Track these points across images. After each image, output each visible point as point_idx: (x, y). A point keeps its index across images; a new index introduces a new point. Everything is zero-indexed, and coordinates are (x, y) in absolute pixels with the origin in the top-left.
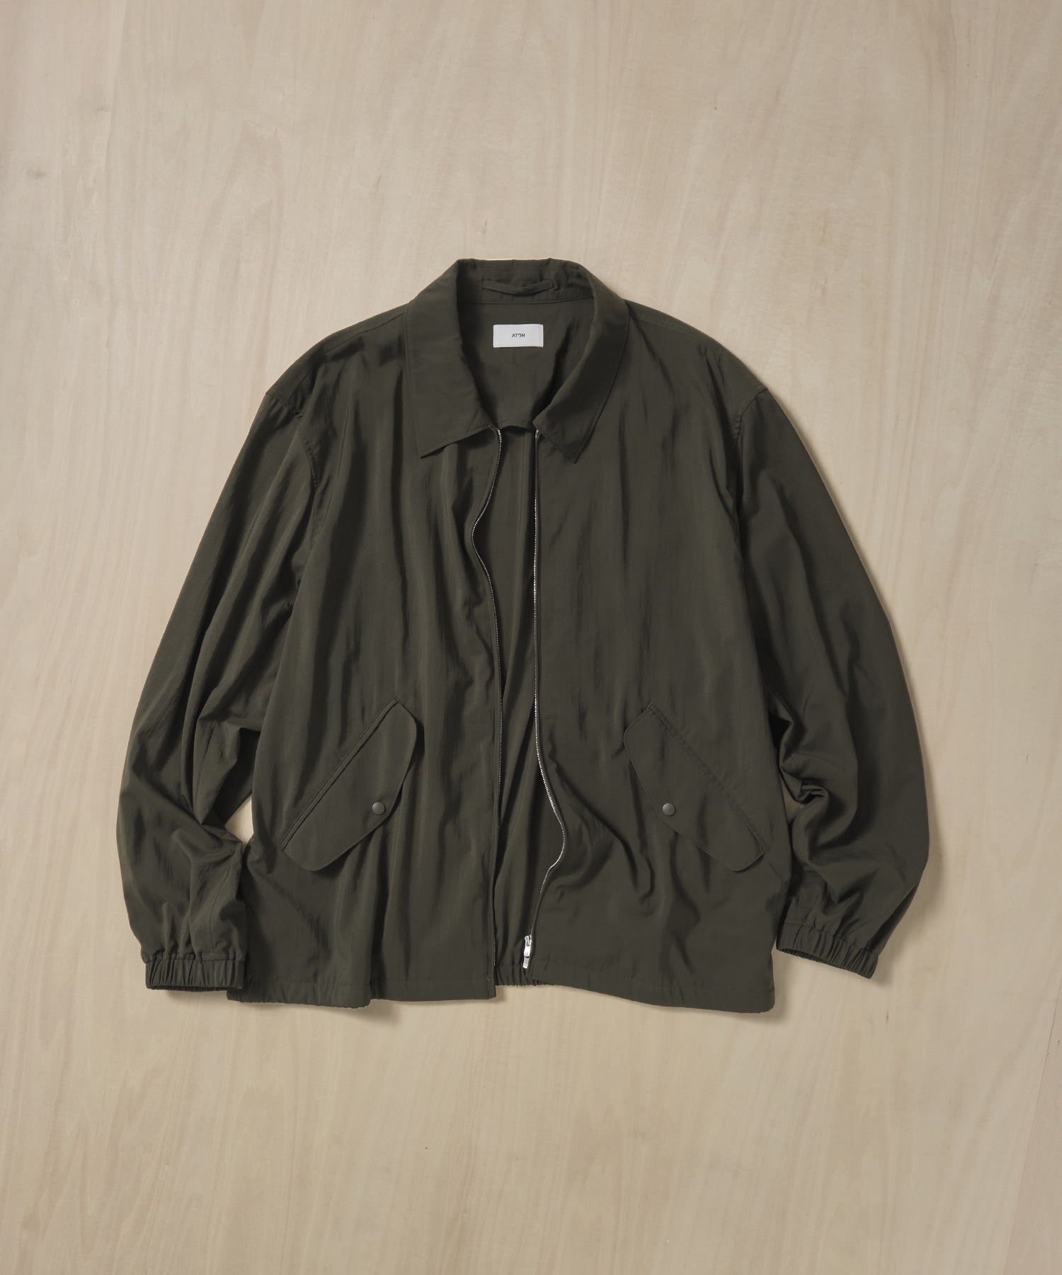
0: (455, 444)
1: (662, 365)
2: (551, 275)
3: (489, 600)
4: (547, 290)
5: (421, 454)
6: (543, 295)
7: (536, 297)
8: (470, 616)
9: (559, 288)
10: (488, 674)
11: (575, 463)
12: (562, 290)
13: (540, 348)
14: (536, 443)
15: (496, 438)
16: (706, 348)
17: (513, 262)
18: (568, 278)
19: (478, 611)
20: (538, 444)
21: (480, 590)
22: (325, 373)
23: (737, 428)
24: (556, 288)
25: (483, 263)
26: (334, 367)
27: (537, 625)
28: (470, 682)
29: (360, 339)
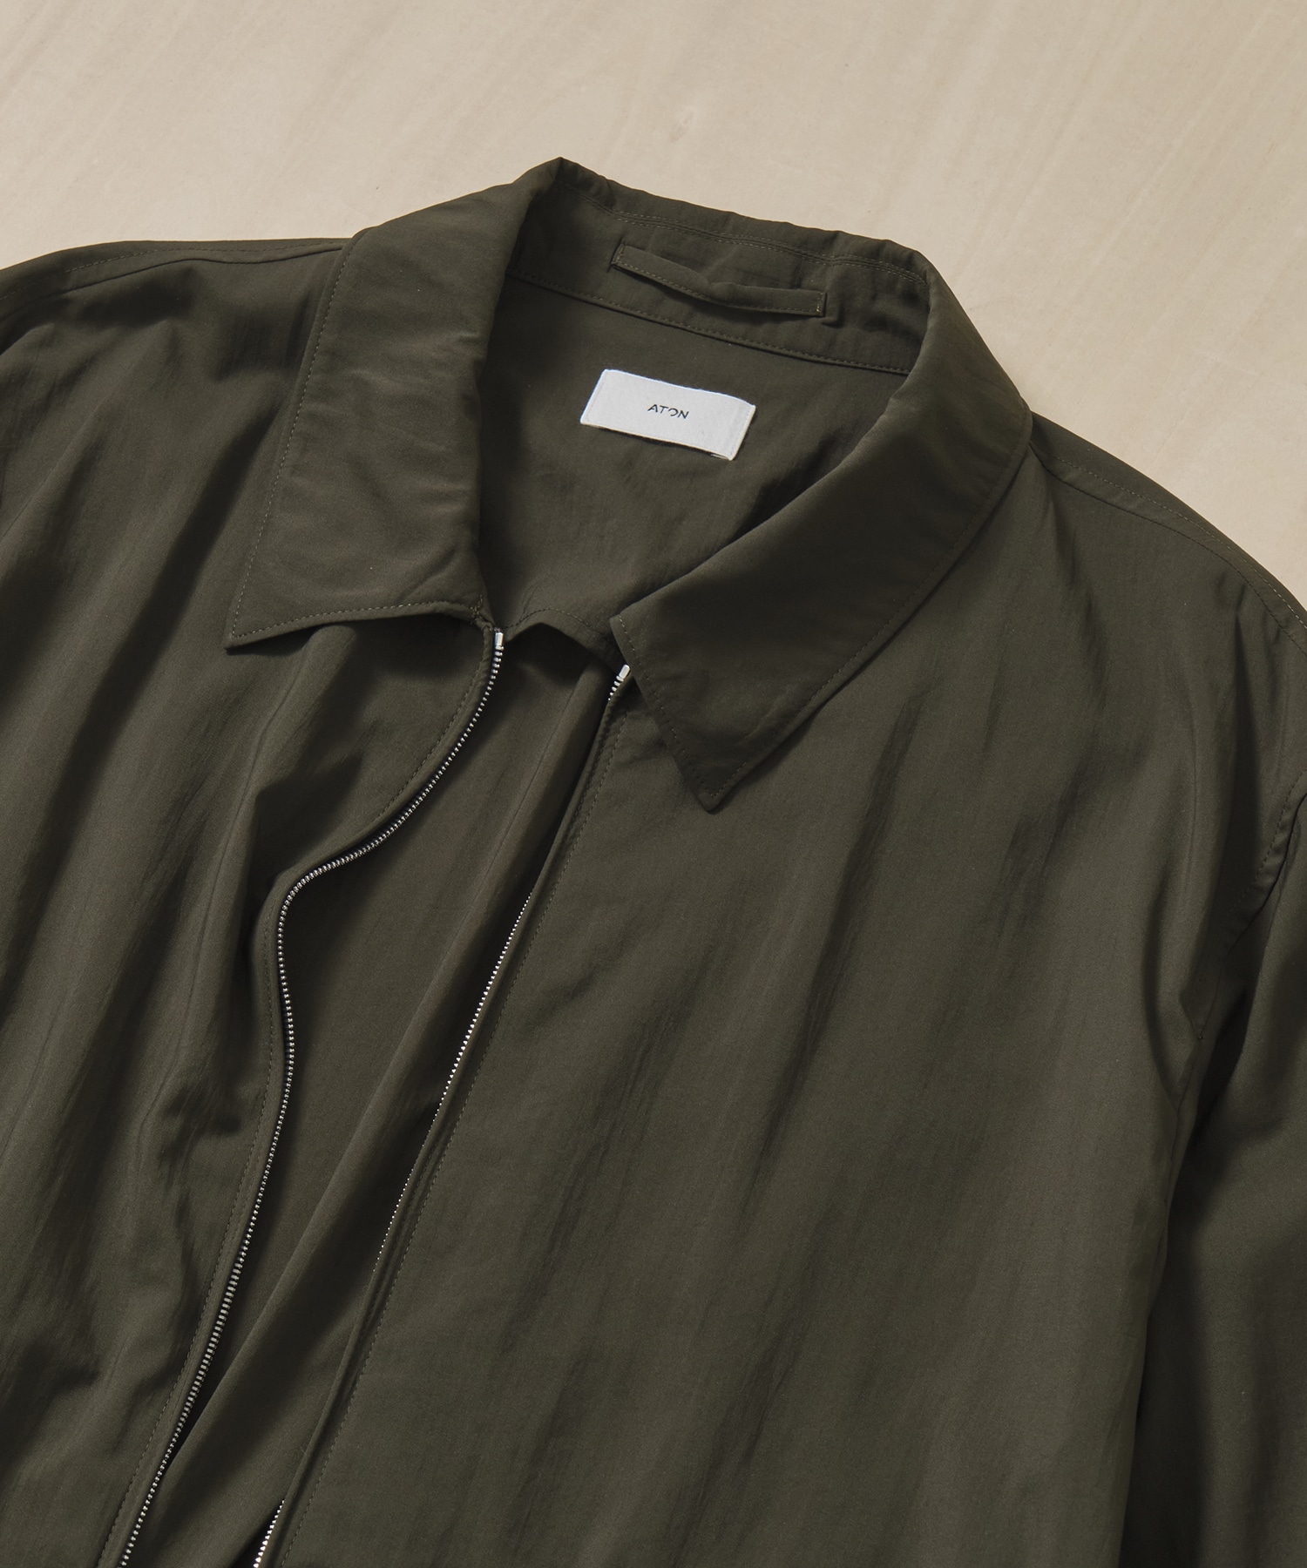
0: (347, 630)
1: (1090, 613)
2: (826, 277)
3: (260, 1138)
4: (805, 317)
5: (231, 638)
6: (786, 330)
7: (763, 330)
8: (174, 1153)
9: (838, 324)
10: (156, 1359)
11: (714, 810)
12: (849, 331)
13: (726, 461)
14: (607, 711)
15: (483, 665)
16: (1243, 589)
17: (728, 216)
18: (874, 298)
19: (210, 1151)
20: (612, 718)
21: (247, 1091)
22: (45, 343)
23: (1277, 851)
24: (829, 318)
25: (637, 200)
26: (78, 343)
27: (392, 1248)
28: (82, 1376)
29: (188, 274)
